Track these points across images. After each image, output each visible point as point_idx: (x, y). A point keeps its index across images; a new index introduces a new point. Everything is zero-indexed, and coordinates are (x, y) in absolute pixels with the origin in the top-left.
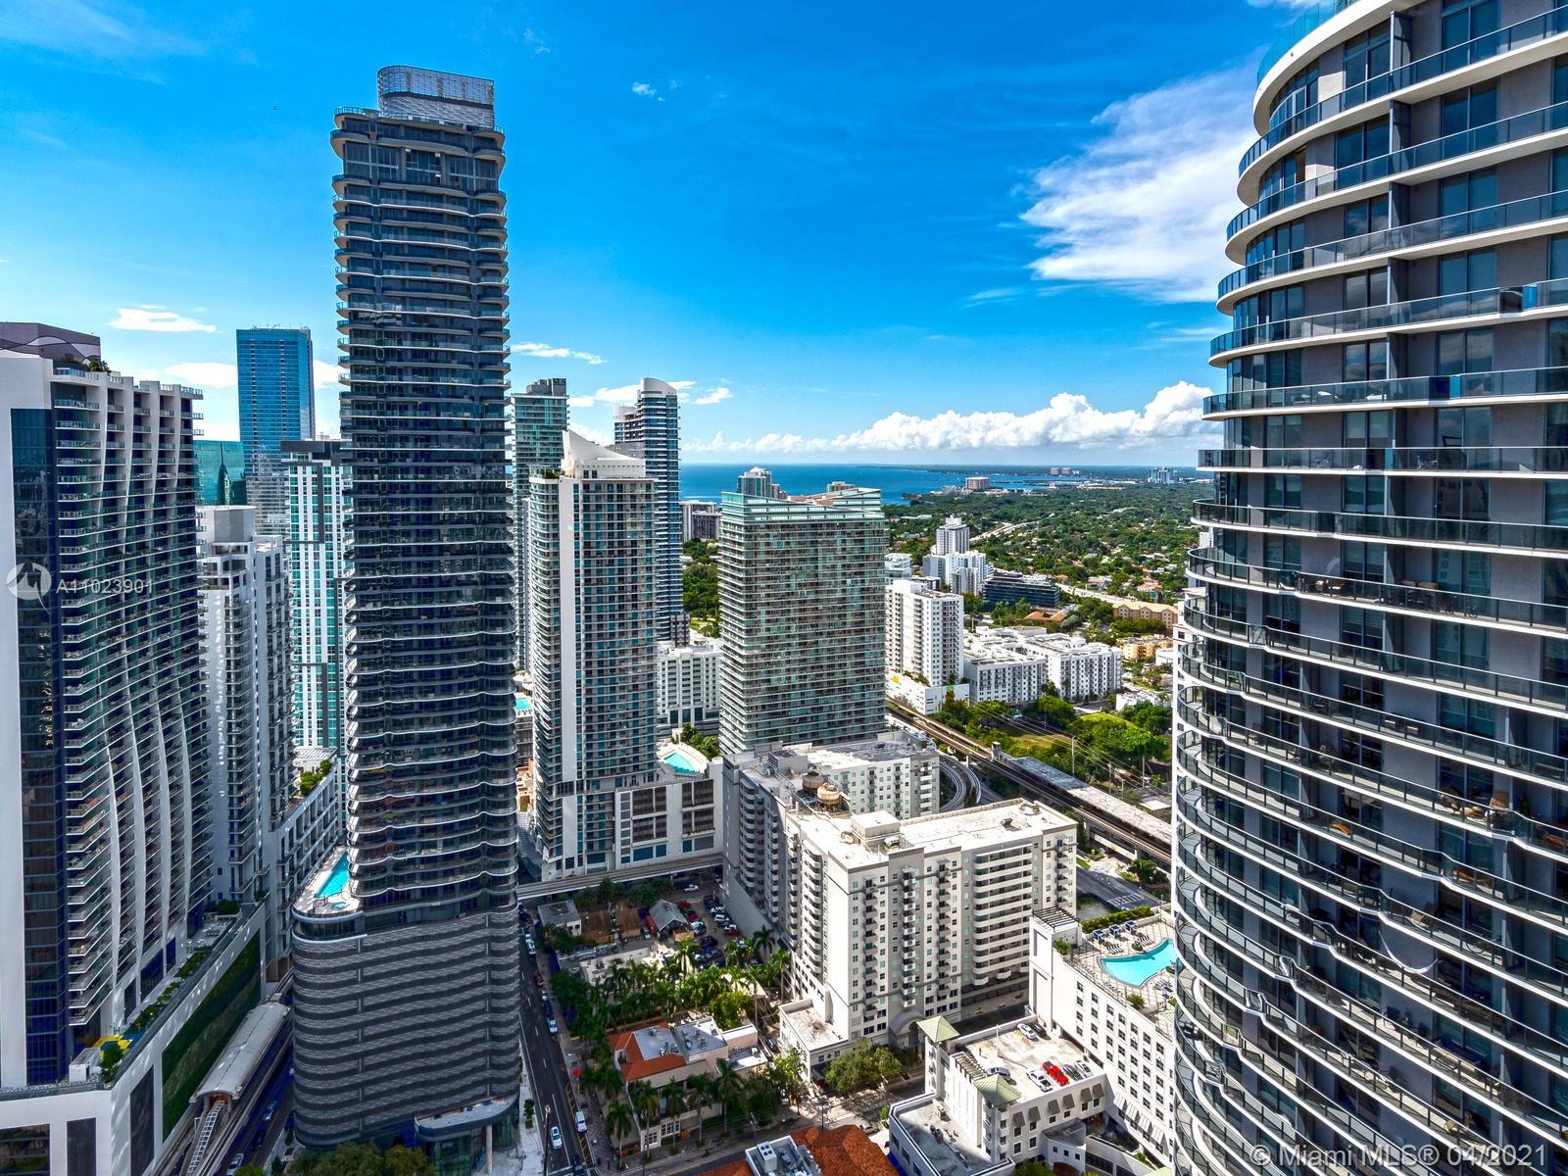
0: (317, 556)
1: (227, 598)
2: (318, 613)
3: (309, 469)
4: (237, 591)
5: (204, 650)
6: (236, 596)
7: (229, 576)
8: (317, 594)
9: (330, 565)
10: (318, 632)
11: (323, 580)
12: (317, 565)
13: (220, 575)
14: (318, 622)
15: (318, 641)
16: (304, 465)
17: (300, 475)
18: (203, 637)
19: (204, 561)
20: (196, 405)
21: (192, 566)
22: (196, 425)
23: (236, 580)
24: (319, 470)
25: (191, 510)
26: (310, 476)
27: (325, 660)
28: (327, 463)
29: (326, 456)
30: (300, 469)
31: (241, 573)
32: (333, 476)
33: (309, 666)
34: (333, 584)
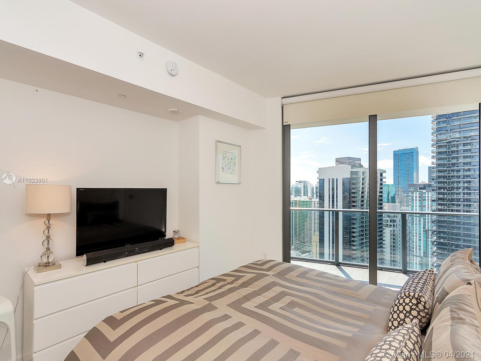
0: (420, 221)
1: (391, 230)
2: (420, 240)
3: (418, 193)
4: (394, 229)
5: (384, 244)
6: (394, 230)
7: (392, 224)
8: (420, 234)
9: (424, 225)
10: (420, 246)
11: (422, 229)
12: (420, 224)
13: (389, 223)
14: (420, 243)
15: (420, 250)
16: (416, 192)
17: (414, 195)
18: (384, 241)
19: (384, 219)
20: (384, 175)
21: (382, 220)
22: (384, 180)
23: (394, 225)
24: (421, 194)
25: (382, 204)
26: (418, 195)
27: (422, 255)
28: (424, 191)
29: (424, 188)
30: (415, 193)
31: (395, 224)
32: (427, 195)
33: (416, 256)
34: (426, 232)
